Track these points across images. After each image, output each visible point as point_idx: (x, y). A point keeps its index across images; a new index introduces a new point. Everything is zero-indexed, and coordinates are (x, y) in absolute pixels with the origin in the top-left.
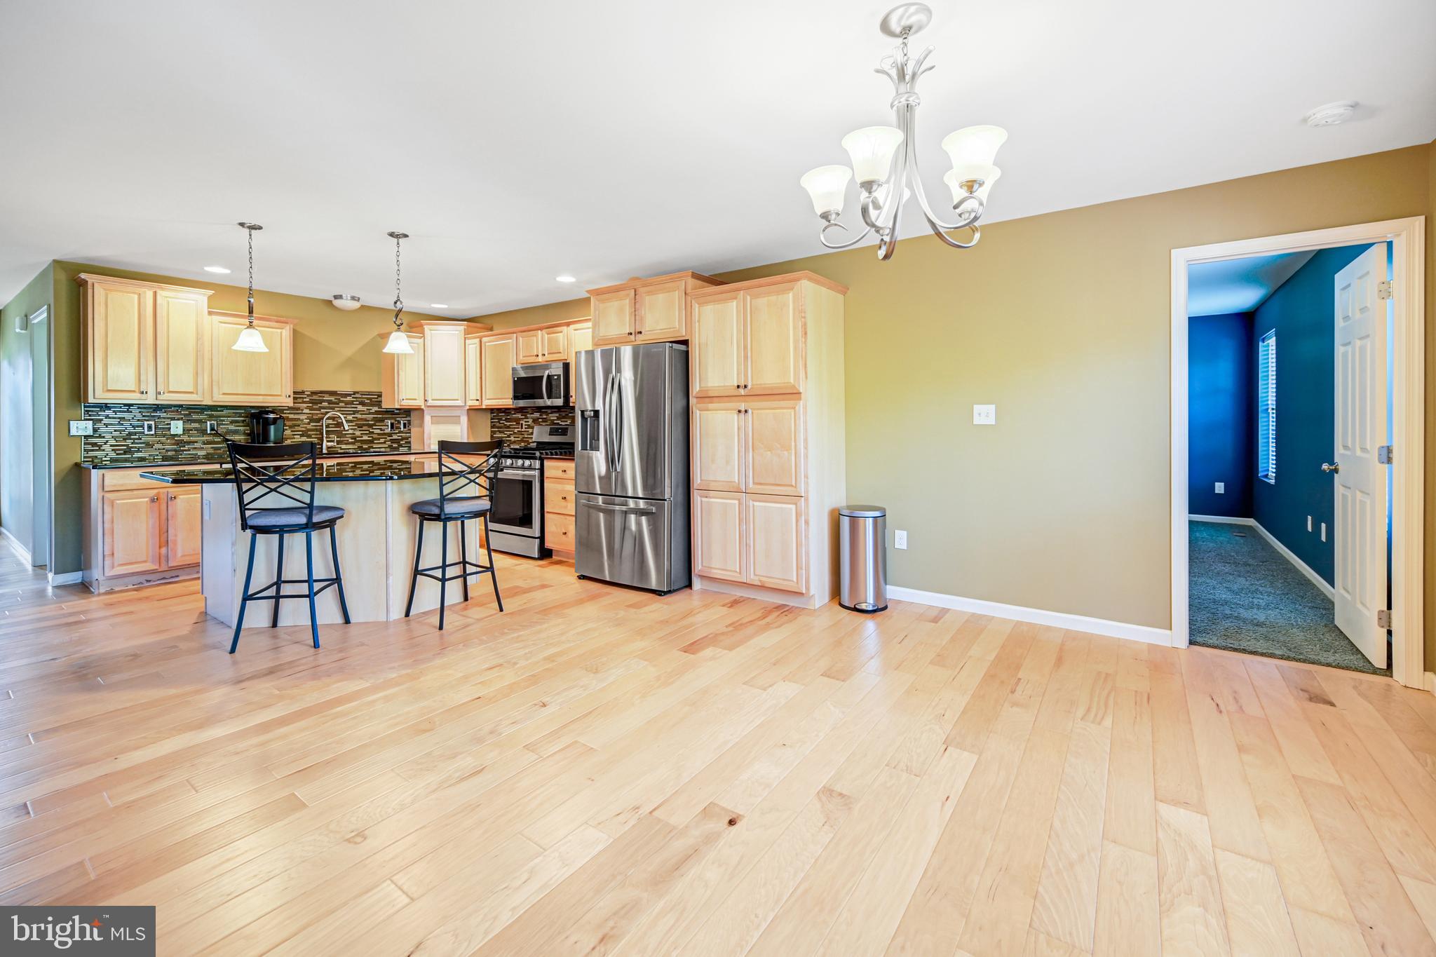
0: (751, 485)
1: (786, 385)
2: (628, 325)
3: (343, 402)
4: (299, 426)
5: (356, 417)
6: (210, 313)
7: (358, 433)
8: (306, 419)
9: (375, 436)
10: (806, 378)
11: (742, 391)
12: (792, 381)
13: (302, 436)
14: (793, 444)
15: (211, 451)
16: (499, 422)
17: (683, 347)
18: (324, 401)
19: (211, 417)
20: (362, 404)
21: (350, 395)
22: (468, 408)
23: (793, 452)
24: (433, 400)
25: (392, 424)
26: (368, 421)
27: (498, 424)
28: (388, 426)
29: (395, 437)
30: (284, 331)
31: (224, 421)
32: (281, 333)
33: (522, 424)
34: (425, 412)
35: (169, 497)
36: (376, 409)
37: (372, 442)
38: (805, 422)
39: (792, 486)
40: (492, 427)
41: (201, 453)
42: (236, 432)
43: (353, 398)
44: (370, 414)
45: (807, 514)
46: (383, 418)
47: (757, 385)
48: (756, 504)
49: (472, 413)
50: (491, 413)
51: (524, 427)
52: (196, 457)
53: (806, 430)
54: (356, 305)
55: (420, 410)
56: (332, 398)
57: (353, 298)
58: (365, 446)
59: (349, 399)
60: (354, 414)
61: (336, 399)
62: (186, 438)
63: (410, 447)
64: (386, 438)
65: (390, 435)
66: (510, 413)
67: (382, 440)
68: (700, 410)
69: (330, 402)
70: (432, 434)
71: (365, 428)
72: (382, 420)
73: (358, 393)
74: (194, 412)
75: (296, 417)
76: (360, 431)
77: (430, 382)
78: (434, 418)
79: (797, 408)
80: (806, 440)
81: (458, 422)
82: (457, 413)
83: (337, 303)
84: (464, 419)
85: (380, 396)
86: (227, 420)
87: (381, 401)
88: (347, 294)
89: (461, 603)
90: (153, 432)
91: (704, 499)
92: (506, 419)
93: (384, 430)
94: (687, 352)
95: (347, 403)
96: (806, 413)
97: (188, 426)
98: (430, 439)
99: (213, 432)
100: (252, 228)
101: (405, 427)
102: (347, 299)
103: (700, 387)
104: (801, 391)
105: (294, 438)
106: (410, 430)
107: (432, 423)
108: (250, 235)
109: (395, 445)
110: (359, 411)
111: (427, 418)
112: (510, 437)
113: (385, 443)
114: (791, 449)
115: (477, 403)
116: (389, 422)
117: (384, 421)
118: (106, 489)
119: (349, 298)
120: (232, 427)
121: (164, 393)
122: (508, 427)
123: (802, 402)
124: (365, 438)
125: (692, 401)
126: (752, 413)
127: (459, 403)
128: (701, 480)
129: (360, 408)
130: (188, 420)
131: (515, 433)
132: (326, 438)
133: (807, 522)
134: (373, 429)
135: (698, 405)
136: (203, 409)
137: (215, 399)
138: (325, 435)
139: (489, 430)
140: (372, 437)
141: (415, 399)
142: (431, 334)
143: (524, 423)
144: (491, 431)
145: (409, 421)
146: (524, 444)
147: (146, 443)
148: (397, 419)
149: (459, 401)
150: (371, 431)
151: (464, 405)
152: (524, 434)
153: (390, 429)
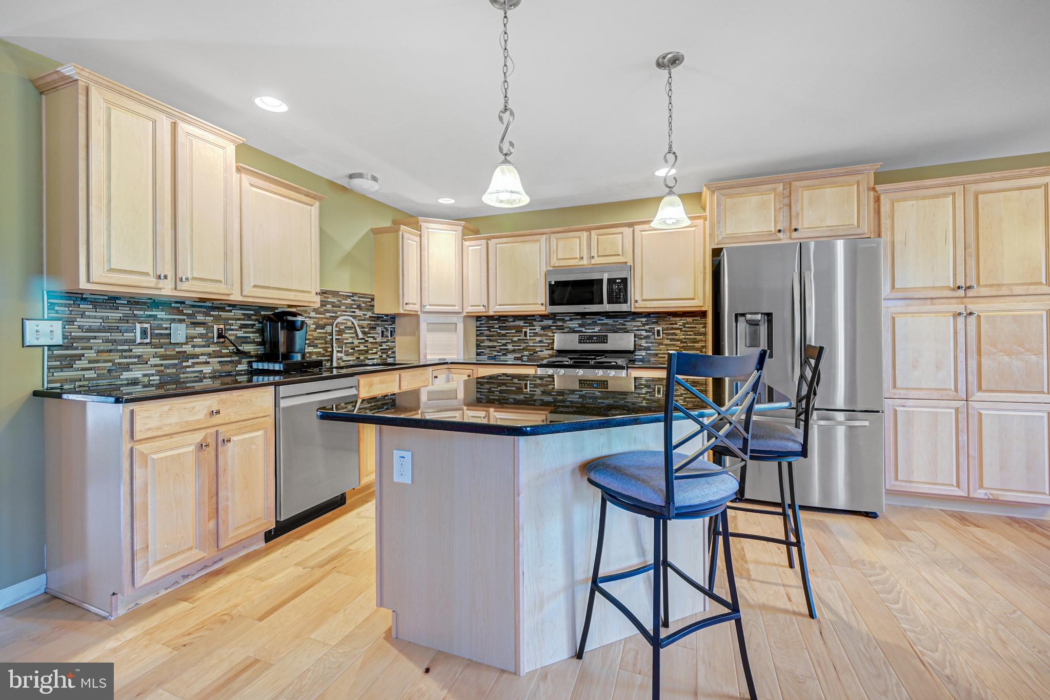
1: (1034, 285)
3: (344, 304)
6: (239, 170)
8: (313, 324)
9: (369, 345)
12: (1043, 281)
15: (218, 367)
16: (489, 330)
18: (328, 305)
19: (217, 319)
20: (359, 307)
21: (349, 297)
22: (465, 314)
24: (430, 305)
25: (382, 332)
26: (364, 328)
27: (487, 333)
28: (379, 334)
29: (384, 347)
30: (313, 208)
31: (232, 325)
32: (311, 210)
33: (526, 333)
34: (422, 319)
35: (220, 439)
36: (370, 314)
37: (367, 352)
40: (479, 335)
41: (207, 370)
42: (245, 340)
43: (353, 300)
44: (365, 319)
46: (375, 324)
50: (477, 321)
51: (528, 335)
54: (373, 187)
55: (415, 316)
56: (336, 300)
57: (373, 178)
58: (362, 357)
59: (349, 301)
61: (338, 301)
62: (188, 349)
64: (377, 348)
65: (381, 344)
66: (506, 320)
67: (375, 350)
69: (334, 305)
70: (428, 343)
72: (374, 327)
73: (356, 294)
74: (199, 312)
77: (426, 285)
78: (431, 326)
81: (453, 330)
82: (454, 319)
84: (460, 326)
85: (373, 300)
86: (236, 325)
87: (373, 306)
90: (148, 341)
92: (500, 326)
93: (376, 339)
95: (347, 306)
97: (192, 332)
98: (426, 348)
99: (222, 340)
101: (391, 335)
102: (367, 179)
103: (893, 288)
106: (395, 338)
107: (427, 331)
109: (385, 356)
110: (357, 316)
111: (423, 325)
113: (376, 353)
115: (481, 309)
116: (379, 330)
117: (376, 328)
118: (138, 436)
120: (240, 334)
121: (187, 279)
122: (504, 335)
124: (362, 347)
126: (979, 316)
127: (457, 309)
129: (358, 312)
130: (192, 323)
131: (513, 342)
134: (368, 337)
136: (211, 307)
137: (245, 293)
140: (367, 346)
141: (415, 304)
142: (428, 232)
143: (528, 331)
144: (477, 339)
145: (394, 328)
146: (527, 353)
147: (139, 357)
148: (386, 326)
149: (457, 307)
150: (366, 339)
151: (461, 311)
152: (527, 343)
153: (379, 340)
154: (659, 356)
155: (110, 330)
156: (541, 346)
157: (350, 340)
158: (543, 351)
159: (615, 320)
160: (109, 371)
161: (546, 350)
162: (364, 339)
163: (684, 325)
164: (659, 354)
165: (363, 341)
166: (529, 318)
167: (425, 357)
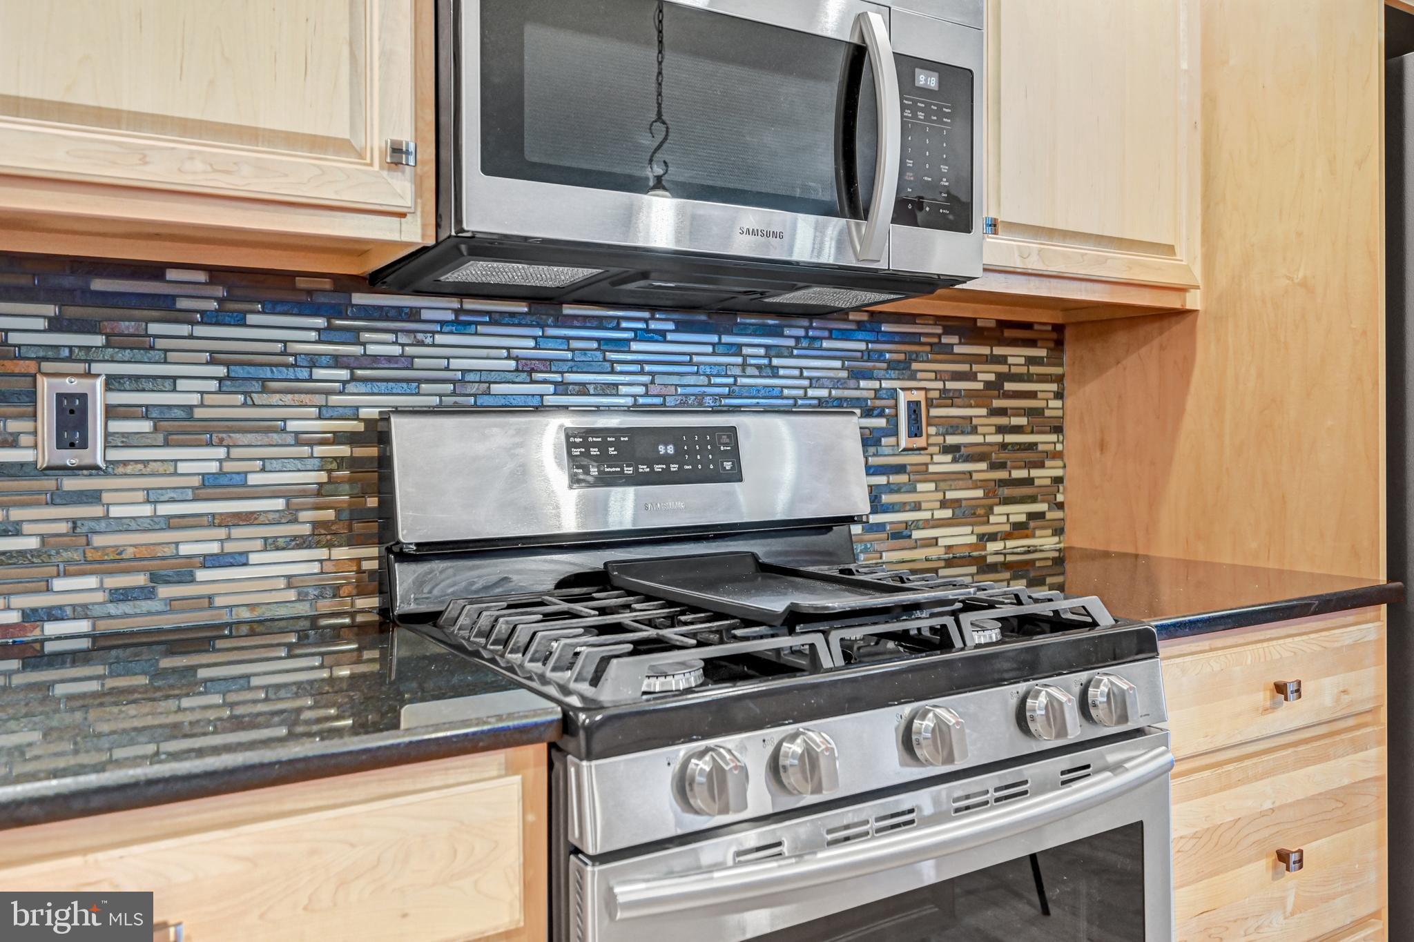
143: (99, 398)
146: (91, 582)
152: (93, 497)
154: (916, 534)
156: (217, 521)
158: (239, 560)
159: (726, 339)
161: (271, 544)
163: (994, 387)
164: (917, 525)
166: (98, 285)
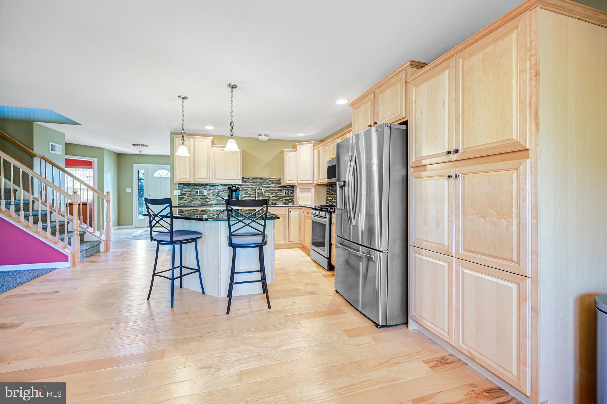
0: (461, 250)
1: (506, 143)
2: (369, 120)
3: (265, 182)
4: (248, 192)
5: (270, 189)
6: (212, 147)
7: (271, 196)
9: (278, 198)
10: (538, 129)
11: (452, 157)
12: (514, 137)
13: (249, 197)
14: (515, 211)
15: (217, 202)
16: (329, 191)
17: (404, 127)
18: (257, 182)
19: (216, 188)
20: (273, 183)
21: (268, 179)
22: (314, 184)
23: (515, 221)
24: (300, 181)
25: (285, 192)
26: (275, 191)
27: (329, 193)
28: (284, 193)
29: (287, 198)
32: (237, 153)
34: (297, 187)
36: (279, 185)
37: (276, 200)
38: (535, 186)
39: (512, 261)
40: (327, 194)
41: (214, 203)
42: (225, 195)
43: (269, 180)
44: (276, 187)
45: (536, 300)
46: (281, 189)
47: (469, 148)
48: (466, 271)
49: (317, 187)
52: (212, 204)
53: (535, 195)
54: (267, 138)
55: (295, 186)
56: (261, 181)
57: (265, 135)
58: (274, 202)
59: (267, 181)
60: (269, 188)
62: (208, 197)
63: (293, 203)
64: (283, 199)
65: (285, 197)
66: (333, 186)
67: (281, 200)
68: (415, 178)
69: (260, 182)
70: (300, 197)
71: (274, 194)
72: (281, 190)
73: (271, 178)
74: (209, 187)
75: (247, 189)
76: (272, 195)
77: (299, 172)
78: (301, 190)
79: (521, 168)
80: (535, 208)
81: (310, 192)
82: (310, 187)
83: (260, 138)
84: (313, 190)
85: (280, 179)
86: (222, 190)
87: (281, 182)
88: (263, 133)
89: (260, 294)
91: (418, 256)
92: (332, 190)
93: (282, 195)
94: (407, 131)
95: (266, 183)
96: (536, 173)
97: (209, 192)
98: (299, 199)
100: (185, 98)
101: (291, 194)
102: (263, 136)
103: (416, 158)
104: (528, 147)
105: (246, 198)
106: (293, 195)
107: (300, 192)
108: (183, 102)
109: (287, 202)
110: (271, 186)
111: (298, 189)
112: (333, 199)
113: (282, 201)
114: (511, 217)
116: (284, 191)
117: (282, 191)
119: (264, 135)
120: (223, 193)
121: (196, 179)
123: (528, 161)
124: (274, 198)
125: (410, 170)
126: (464, 177)
127: (311, 182)
128: (415, 238)
129: (272, 185)
130: (209, 190)
132: (257, 198)
133: (535, 310)
134: (277, 194)
135: (414, 174)
136: (214, 185)
137: (213, 181)
138: (256, 197)
139: (326, 195)
140: (277, 198)
141: (293, 181)
142: (300, 149)
144: (327, 196)
145: (293, 191)
147: (196, 198)
148: (288, 190)
149: (311, 181)
150: (276, 195)
151: (313, 183)
153: (284, 195)
155: (190, 191)
157: (268, 195)
160: (190, 201)
162: (275, 195)
165: (275, 196)
167: (299, 203)
